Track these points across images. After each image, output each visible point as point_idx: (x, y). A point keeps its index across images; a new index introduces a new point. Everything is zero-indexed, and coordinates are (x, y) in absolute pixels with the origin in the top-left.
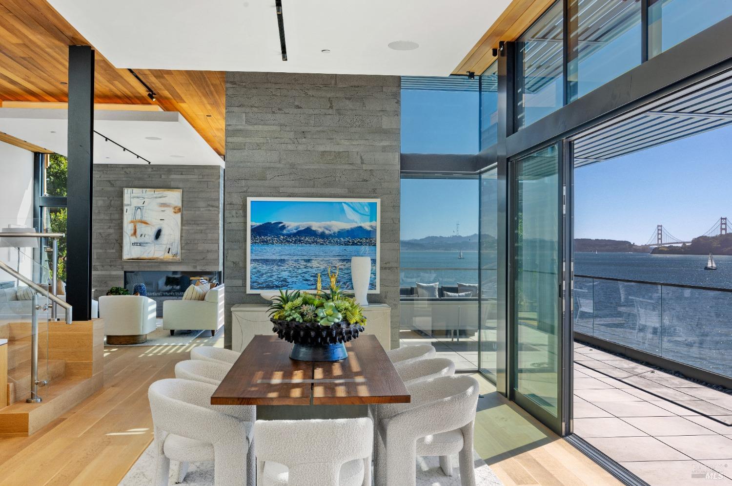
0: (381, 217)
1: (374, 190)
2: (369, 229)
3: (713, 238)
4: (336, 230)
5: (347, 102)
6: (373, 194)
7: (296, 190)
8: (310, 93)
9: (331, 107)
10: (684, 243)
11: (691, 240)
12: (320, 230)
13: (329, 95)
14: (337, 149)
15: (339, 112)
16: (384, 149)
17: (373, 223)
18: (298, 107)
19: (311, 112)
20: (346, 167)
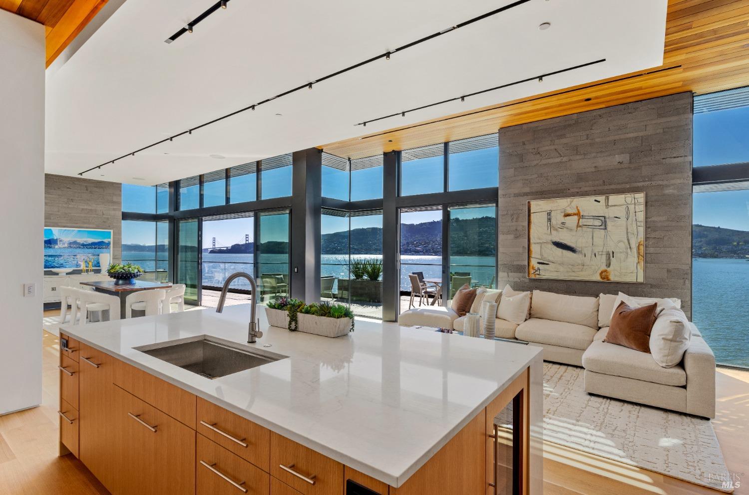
0: (113, 238)
1: (109, 226)
2: (107, 242)
3: (242, 245)
4: (90, 242)
5: (95, 189)
6: (109, 227)
7: (68, 225)
8: (76, 183)
9: (87, 190)
10: (227, 247)
11: (230, 246)
12: (82, 242)
13: (85, 185)
14: (90, 208)
15: (91, 192)
16: (114, 210)
17: (109, 240)
18: (69, 188)
19: (76, 191)
20: (95, 216)
